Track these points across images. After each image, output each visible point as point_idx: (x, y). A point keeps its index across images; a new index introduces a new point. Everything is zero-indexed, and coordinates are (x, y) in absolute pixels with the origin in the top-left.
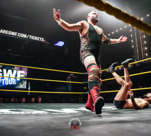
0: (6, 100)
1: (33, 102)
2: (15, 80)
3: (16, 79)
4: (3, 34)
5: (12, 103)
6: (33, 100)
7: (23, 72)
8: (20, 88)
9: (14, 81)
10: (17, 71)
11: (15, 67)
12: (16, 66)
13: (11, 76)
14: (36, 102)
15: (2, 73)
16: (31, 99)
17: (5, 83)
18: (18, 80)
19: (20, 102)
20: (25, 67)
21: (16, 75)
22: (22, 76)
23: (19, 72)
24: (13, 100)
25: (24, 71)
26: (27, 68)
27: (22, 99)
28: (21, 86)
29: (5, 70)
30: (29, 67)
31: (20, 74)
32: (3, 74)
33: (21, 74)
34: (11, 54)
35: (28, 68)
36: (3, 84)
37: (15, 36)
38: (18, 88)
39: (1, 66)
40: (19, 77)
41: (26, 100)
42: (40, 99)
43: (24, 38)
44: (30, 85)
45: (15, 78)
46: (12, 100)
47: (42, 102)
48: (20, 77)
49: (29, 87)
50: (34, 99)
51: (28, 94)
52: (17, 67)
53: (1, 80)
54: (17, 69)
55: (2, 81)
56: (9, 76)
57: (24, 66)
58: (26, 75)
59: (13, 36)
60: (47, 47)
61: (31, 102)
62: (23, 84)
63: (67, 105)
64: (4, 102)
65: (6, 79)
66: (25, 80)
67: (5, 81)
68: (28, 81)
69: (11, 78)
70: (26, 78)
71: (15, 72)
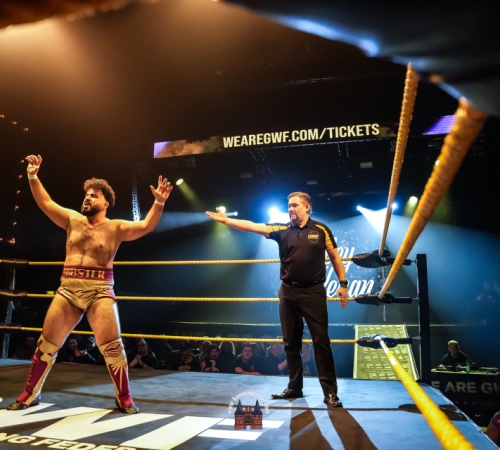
4: (249, 147)
37: (282, 143)
43: (312, 141)
59: (277, 144)
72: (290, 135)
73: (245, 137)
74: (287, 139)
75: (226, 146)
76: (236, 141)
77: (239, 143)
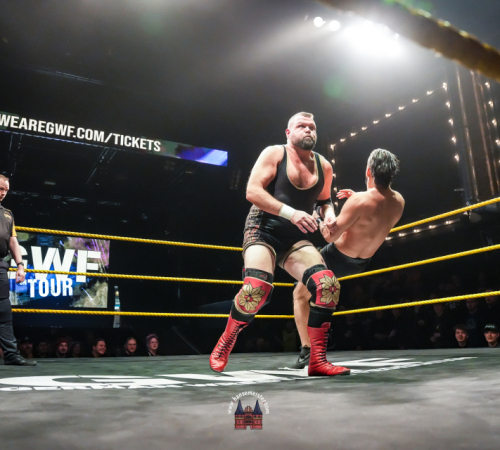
0: (43, 346)
1: (132, 351)
2: (70, 281)
3: (74, 279)
4: (28, 131)
5: (62, 356)
6: (129, 347)
7: (96, 254)
8: (86, 305)
9: (67, 283)
10: (76, 252)
11: (70, 239)
12: (72, 236)
13: (57, 269)
14: (142, 351)
15: (29, 258)
16: (125, 341)
17: (37, 291)
18: (81, 279)
19: (87, 352)
20: (101, 236)
21: (74, 266)
22: (94, 267)
23: (83, 255)
24: (64, 346)
25: (100, 250)
26: (107, 239)
27: (96, 344)
28: (91, 301)
29: (36, 251)
30: (116, 237)
31: (85, 261)
32: (31, 264)
33: (90, 261)
34: (55, 197)
35: (111, 240)
36: (32, 295)
37: (65, 137)
38: (80, 306)
39: (26, 238)
40: (84, 272)
41: (107, 345)
42: (154, 343)
43: (96, 142)
44: (120, 297)
45: (70, 276)
46: (61, 348)
47: (160, 352)
48: (88, 271)
49: (118, 302)
50: (132, 342)
51: (114, 326)
52: (76, 239)
53: (25, 283)
54: (77, 244)
55: (29, 285)
56: (52, 267)
57: (97, 235)
58: (107, 264)
59: (60, 136)
60: (172, 169)
61: (125, 354)
62: (98, 293)
63: (243, 360)
64: (37, 355)
65: (42, 278)
66: (102, 280)
67: (37, 285)
68: (111, 282)
69: (57, 276)
70: (105, 275)
71: (69, 254)
72: (75, 131)
73: (24, 120)
74: (72, 134)
75: (1, 124)
76: (13, 122)
77: (18, 125)
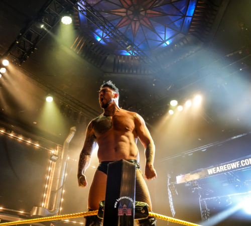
4: (221, 173)
37: (237, 168)
59: (234, 169)
72: (240, 163)
73: (218, 168)
74: (239, 165)
75: (209, 174)
76: (214, 170)
77: (216, 171)
